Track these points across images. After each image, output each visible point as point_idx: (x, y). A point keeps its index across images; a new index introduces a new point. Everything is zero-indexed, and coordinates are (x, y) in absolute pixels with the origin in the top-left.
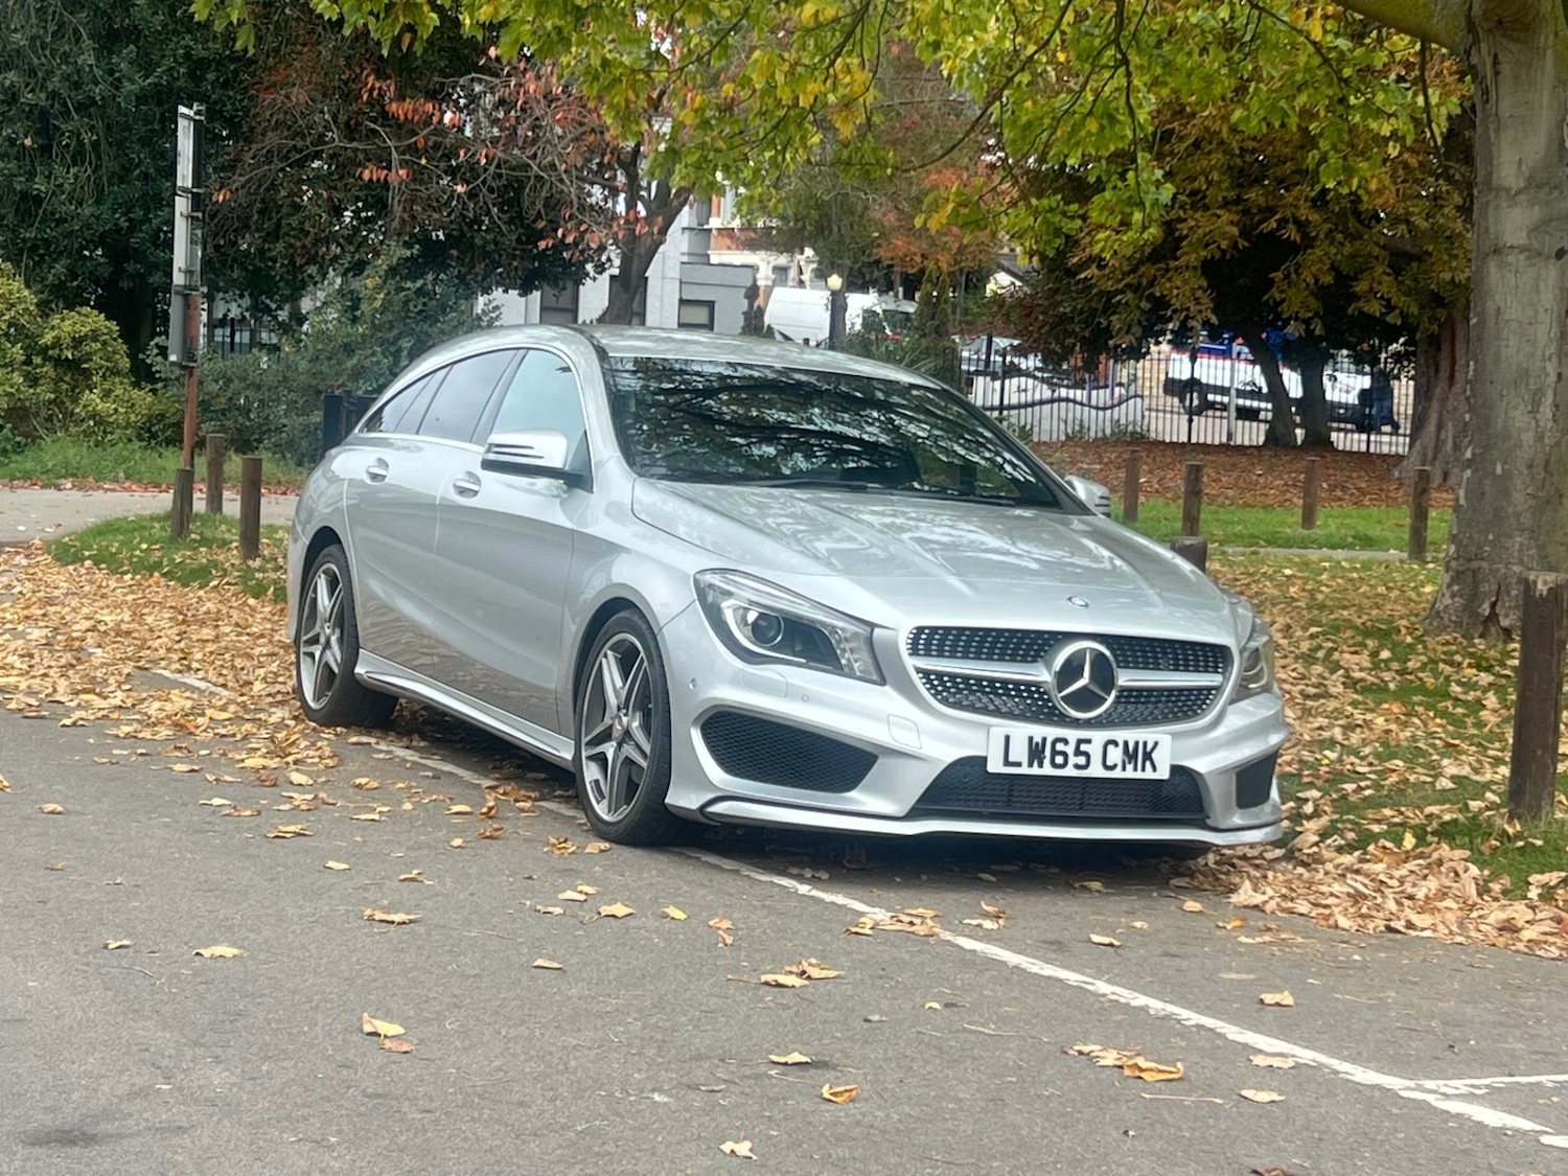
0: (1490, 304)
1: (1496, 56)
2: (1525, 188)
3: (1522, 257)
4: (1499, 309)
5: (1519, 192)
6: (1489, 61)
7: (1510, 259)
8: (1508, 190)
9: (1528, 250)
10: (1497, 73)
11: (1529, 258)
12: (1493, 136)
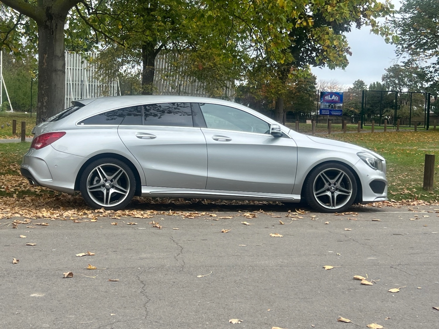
0: (53, 83)
1: (57, 24)
2: (61, 56)
3: (61, 73)
4: (56, 85)
5: (60, 57)
6: (54, 25)
7: (59, 73)
8: (58, 56)
9: (62, 71)
10: (56, 28)
11: (62, 73)
12: (54, 43)
